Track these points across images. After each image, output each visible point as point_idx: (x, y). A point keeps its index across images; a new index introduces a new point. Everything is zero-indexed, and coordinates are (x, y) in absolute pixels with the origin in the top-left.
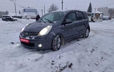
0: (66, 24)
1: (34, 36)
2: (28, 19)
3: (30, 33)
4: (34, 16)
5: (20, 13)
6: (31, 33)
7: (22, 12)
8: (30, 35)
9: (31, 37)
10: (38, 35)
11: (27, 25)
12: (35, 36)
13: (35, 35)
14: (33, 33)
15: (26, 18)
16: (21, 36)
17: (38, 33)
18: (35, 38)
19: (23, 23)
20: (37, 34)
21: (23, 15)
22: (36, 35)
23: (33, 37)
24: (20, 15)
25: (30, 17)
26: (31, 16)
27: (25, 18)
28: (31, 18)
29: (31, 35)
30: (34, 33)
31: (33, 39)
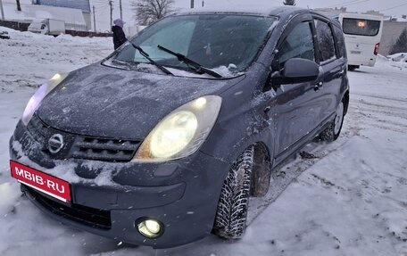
0: (282, 86)
1: (108, 165)
2: (55, 36)
3: (79, 142)
4: (78, 23)
5: (19, 9)
6: (89, 139)
7: (27, 6)
8: (84, 149)
9: (90, 165)
10: (135, 160)
11: (57, 77)
12: (114, 165)
13: (112, 155)
14: (102, 141)
15: (46, 29)
16: (17, 146)
17: (138, 142)
18: (115, 179)
19: (34, 49)
20: (131, 153)
21: (33, 15)
22: (120, 155)
23: (100, 171)
24: (19, 17)
25: (63, 28)
26: (66, 25)
27: (43, 28)
28: (68, 32)
29: (90, 154)
30: (110, 145)
31: (103, 180)
